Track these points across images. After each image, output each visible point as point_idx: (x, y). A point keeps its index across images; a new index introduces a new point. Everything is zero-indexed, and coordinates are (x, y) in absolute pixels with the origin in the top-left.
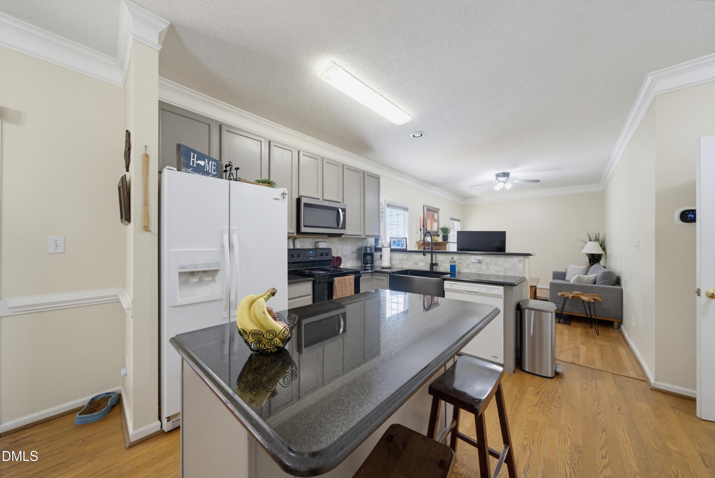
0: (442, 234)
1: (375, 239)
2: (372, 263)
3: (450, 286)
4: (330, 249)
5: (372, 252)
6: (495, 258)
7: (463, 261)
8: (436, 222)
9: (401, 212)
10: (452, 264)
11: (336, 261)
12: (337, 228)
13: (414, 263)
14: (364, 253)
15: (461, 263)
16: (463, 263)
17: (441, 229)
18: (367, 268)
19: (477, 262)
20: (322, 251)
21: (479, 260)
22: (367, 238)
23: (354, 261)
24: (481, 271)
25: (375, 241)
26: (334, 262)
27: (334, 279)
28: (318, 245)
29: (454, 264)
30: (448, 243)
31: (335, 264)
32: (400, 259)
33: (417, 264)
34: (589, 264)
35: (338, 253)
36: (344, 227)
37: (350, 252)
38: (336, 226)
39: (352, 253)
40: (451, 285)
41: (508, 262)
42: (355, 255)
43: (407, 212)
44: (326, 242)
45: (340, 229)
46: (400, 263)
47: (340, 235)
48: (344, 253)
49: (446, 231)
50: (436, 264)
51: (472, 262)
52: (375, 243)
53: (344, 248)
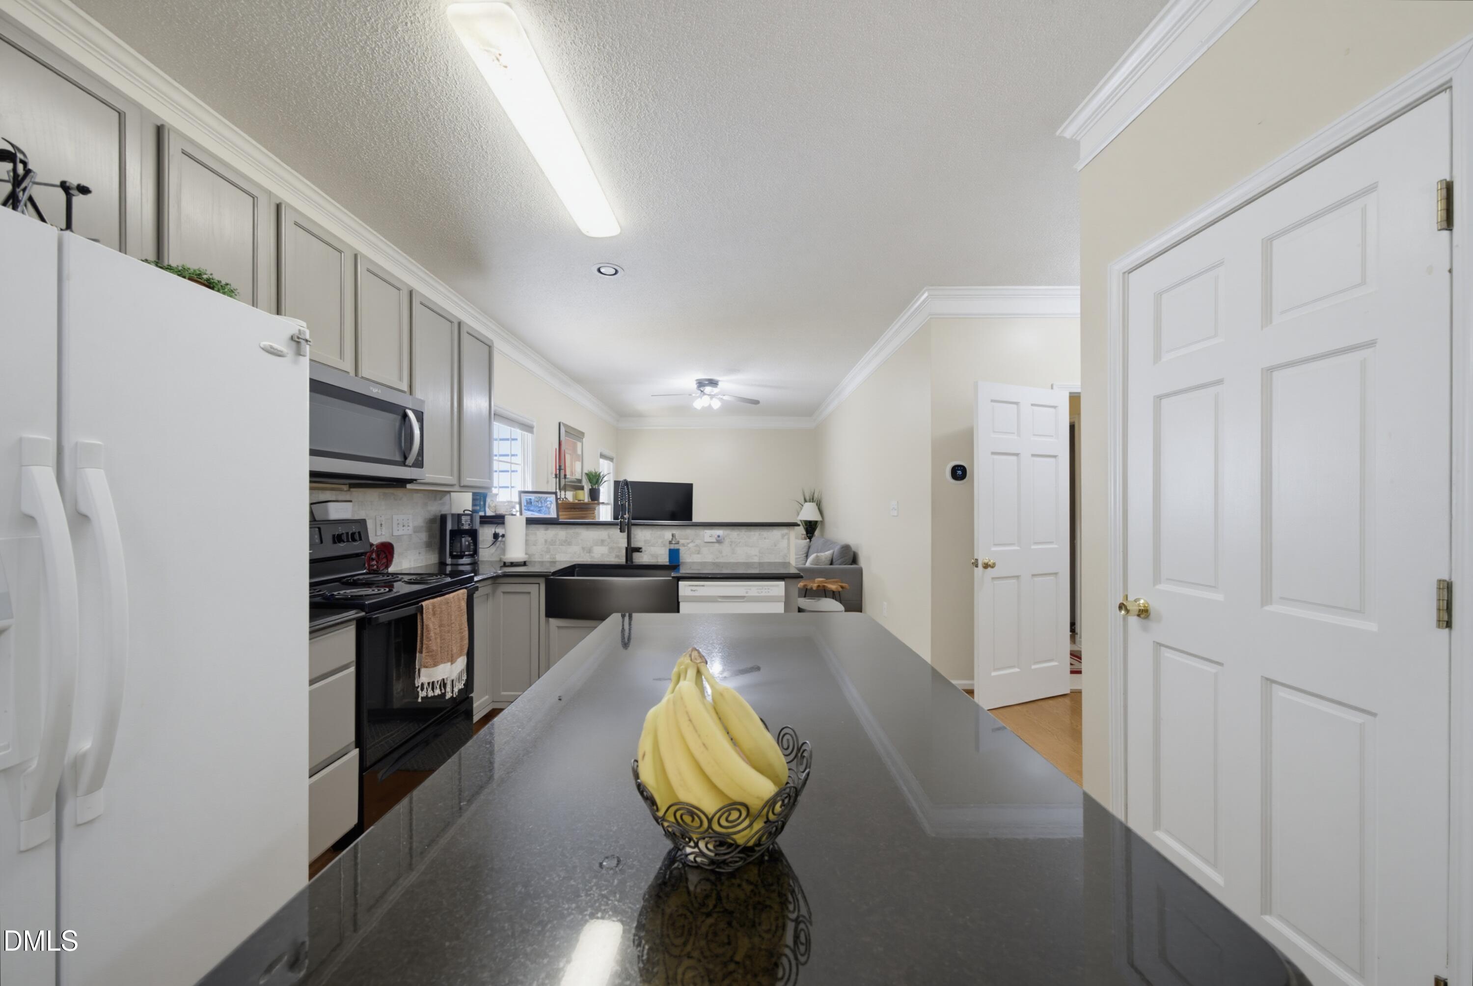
0: (587, 485)
1: (474, 494)
2: (475, 552)
3: (692, 590)
4: (362, 522)
5: (474, 528)
6: (745, 532)
7: (688, 541)
8: (580, 461)
9: (517, 432)
10: (672, 547)
11: (378, 556)
12: (404, 464)
13: (583, 549)
14: (451, 531)
15: (686, 545)
16: (688, 543)
17: (586, 474)
18: (461, 568)
19: (715, 541)
20: (340, 530)
21: (719, 536)
22: (449, 492)
23: (419, 553)
24: (722, 556)
25: (474, 500)
26: (373, 559)
27: (422, 606)
28: (326, 511)
29: (676, 547)
30: (599, 504)
31: (374, 563)
32: (546, 541)
33: (590, 551)
34: (806, 536)
35: (379, 533)
36: (419, 463)
37: (411, 528)
38: (398, 458)
39: (416, 530)
40: (694, 588)
41: (765, 539)
42: (423, 536)
43: (530, 435)
44: (350, 501)
45: (410, 467)
46: (548, 551)
47: (400, 483)
48: (396, 533)
49: (595, 479)
50: (638, 550)
51: (706, 541)
52: (474, 505)
53: (395, 517)
